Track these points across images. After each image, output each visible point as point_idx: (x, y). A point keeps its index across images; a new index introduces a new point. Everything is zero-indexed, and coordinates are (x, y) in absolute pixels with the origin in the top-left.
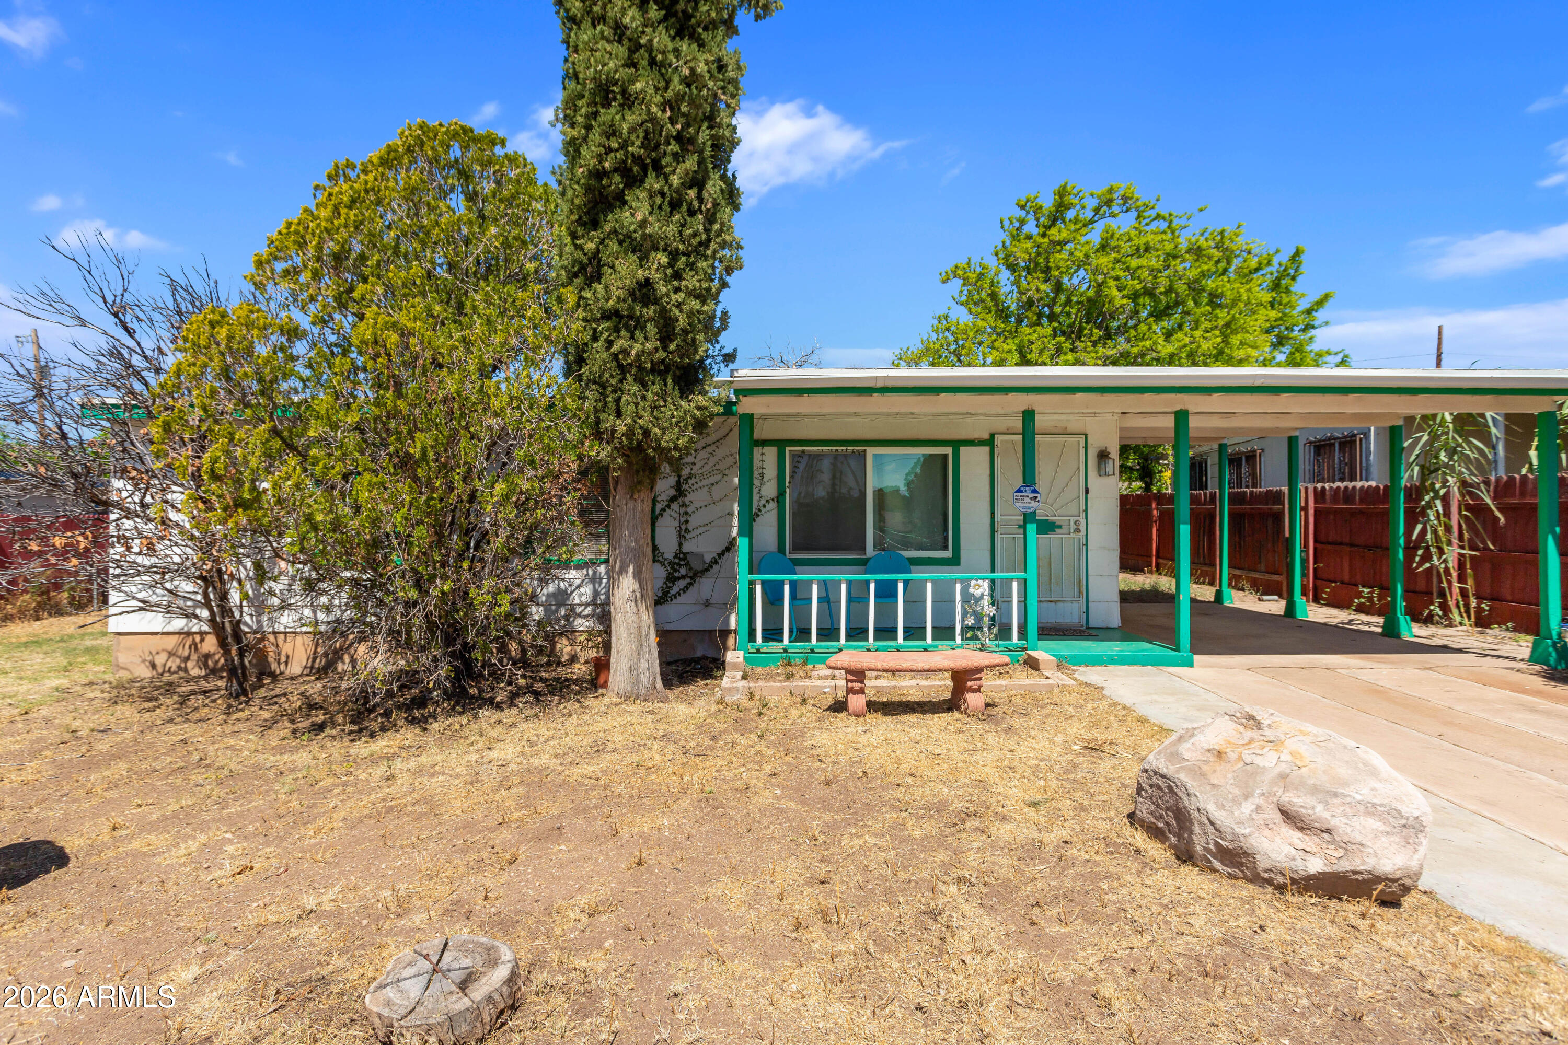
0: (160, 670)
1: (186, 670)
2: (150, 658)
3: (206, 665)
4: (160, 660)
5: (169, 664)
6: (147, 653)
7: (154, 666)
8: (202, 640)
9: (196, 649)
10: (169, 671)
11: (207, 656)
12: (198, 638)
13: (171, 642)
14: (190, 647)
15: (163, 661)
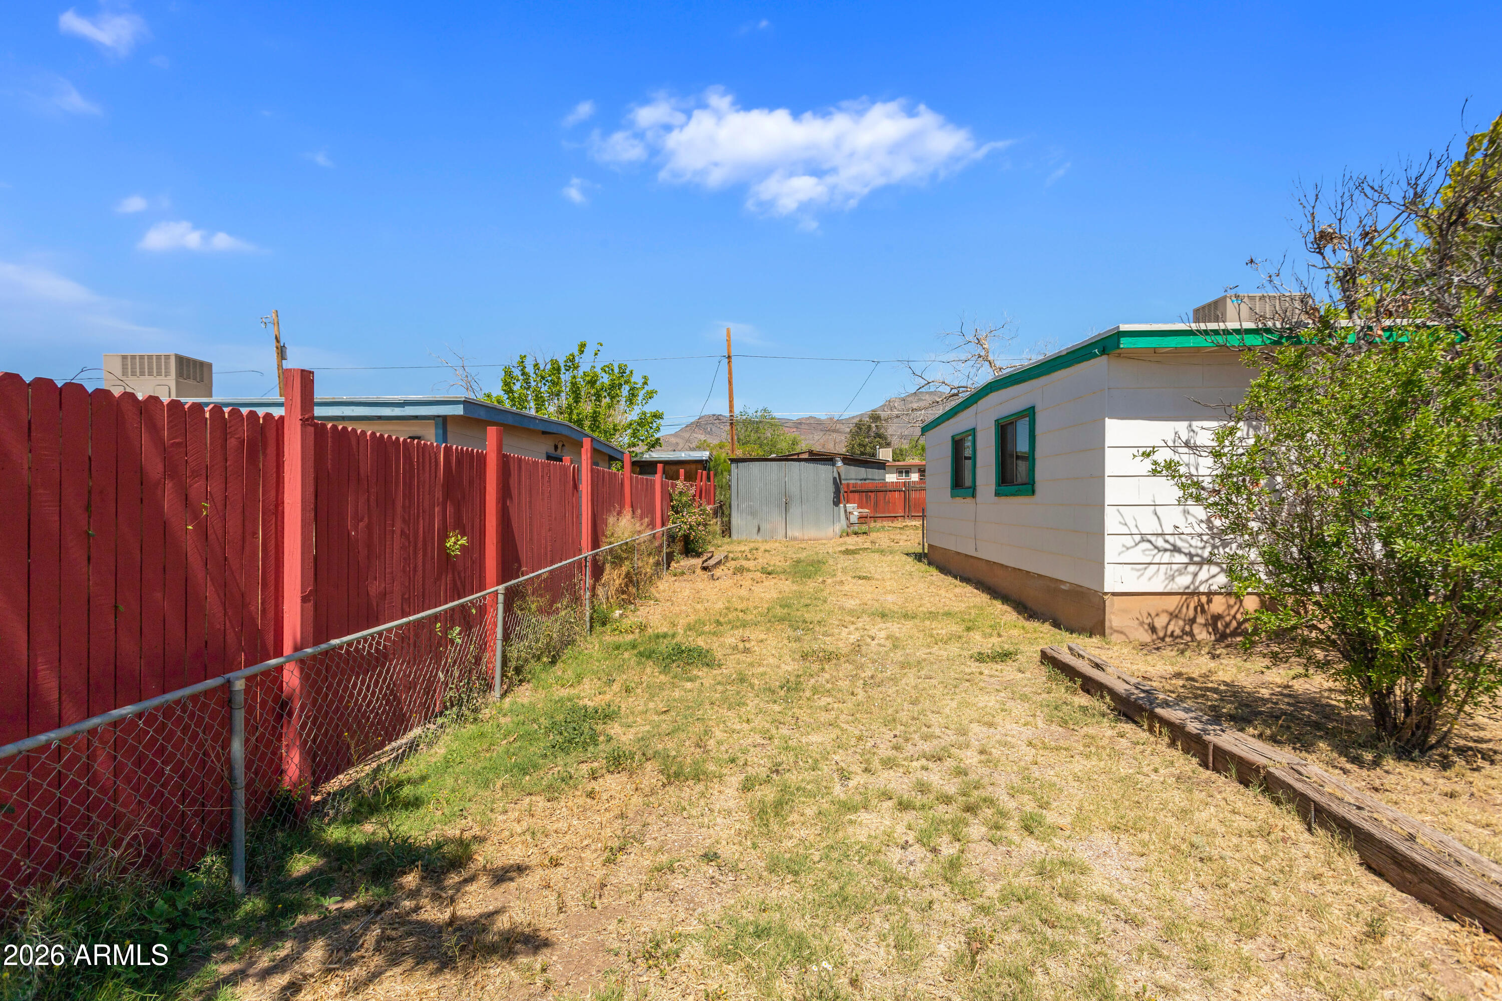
0: (1161, 634)
1: (1191, 634)
2: (1150, 620)
3: (1215, 629)
4: (1160, 622)
5: (1171, 628)
6: (1145, 615)
7: (1153, 629)
8: (1209, 601)
9: (1203, 611)
10: (1172, 635)
11: (1217, 618)
12: (1204, 599)
13: (1172, 603)
14: (1196, 609)
15: (1164, 624)
